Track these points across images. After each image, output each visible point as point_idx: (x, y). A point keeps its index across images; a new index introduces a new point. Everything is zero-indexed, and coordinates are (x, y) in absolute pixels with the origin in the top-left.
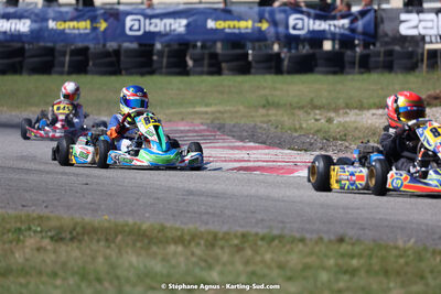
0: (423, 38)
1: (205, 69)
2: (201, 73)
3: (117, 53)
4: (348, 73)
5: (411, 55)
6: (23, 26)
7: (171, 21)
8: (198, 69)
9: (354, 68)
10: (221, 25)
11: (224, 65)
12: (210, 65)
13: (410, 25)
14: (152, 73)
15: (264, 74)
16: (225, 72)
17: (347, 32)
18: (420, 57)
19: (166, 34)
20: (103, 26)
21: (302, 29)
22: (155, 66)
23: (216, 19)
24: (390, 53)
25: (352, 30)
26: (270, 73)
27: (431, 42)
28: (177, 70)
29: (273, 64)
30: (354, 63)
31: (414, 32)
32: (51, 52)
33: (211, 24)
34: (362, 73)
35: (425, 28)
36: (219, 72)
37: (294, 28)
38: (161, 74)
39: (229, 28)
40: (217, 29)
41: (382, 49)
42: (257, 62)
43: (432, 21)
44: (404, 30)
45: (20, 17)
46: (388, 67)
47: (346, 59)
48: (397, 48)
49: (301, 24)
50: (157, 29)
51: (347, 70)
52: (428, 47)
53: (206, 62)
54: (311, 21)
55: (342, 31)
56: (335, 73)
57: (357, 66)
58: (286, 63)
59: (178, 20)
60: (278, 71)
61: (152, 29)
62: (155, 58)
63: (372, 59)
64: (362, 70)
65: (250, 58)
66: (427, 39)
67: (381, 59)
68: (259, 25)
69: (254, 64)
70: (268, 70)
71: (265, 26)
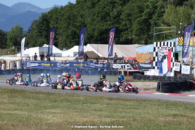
0: (117, 69)
3: (55, 70)
5: (115, 72)
6: (37, 65)
10: (76, 65)
13: (115, 66)
18: (117, 72)
20: (53, 65)
23: (76, 64)
24: (111, 71)
25: (104, 67)
27: (119, 70)
32: (42, 70)
41: (109, 71)
43: (119, 65)
44: (114, 67)
45: (36, 63)
46: (111, 74)
48: (112, 70)
49: (93, 65)
55: (101, 67)
58: (90, 73)
59: (68, 64)
60: (88, 75)
67: (109, 73)
70: (86, 74)
71: (86, 65)
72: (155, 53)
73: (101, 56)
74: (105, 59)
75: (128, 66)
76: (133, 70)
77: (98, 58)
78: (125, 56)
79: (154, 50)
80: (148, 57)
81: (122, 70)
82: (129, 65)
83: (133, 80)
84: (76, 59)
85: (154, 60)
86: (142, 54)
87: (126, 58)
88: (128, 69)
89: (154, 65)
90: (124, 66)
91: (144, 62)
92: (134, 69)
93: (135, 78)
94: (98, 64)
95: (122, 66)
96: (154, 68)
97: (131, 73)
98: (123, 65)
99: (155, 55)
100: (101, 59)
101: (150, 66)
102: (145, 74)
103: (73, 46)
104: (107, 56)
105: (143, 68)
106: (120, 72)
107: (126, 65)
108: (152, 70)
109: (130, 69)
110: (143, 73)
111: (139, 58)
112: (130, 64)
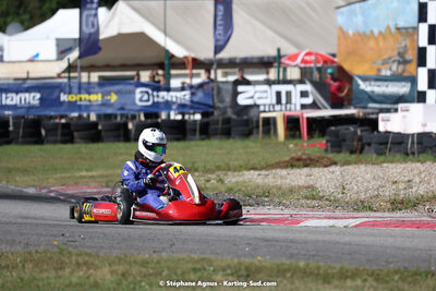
0: (258, 106)
1: (59, 138)
2: (55, 142)
4: (191, 140)
5: (247, 122)
7: (27, 95)
8: (53, 138)
9: (195, 135)
11: (75, 134)
12: (63, 134)
13: (247, 96)
14: (9, 143)
15: (114, 141)
16: (77, 140)
17: (188, 103)
18: (254, 125)
19: (22, 108)
21: (148, 100)
22: (11, 136)
24: (227, 121)
26: (119, 141)
27: (264, 111)
28: (32, 139)
29: (122, 132)
30: (195, 130)
31: (249, 102)
33: (64, 97)
34: (203, 139)
35: (259, 98)
36: (71, 141)
37: (141, 100)
38: (17, 143)
39: (81, 100)
40: (69, 102)
41: (220, 118)
42: (106, 131)
43: (266, 92)
44: (242, 100)
46: (227, 133)
47: (188, 127)
49: (146, 97)
50: (13, 103)
51: (189, 137)
52: (262, 115)
53: (59, 132)
54: (155, 93)
55: (183, 102)
56: (178, 140)
57: (198, 133)
58: (133, 132)
59: (32, 94)
60: (127, 138)
61: (9, 102)
62: (11, 128)
63: (212, 127)
64: (203, 136)
65: (100, 127)
66: (262, 108)
67: (220, 126)
68: (109, 98)
69: (103, 133)
70: (117, 139)
71: (114, 98)
72: (424, 29)
73: (178, 51)
74: (197, 63)
75: (304, 94)
76: (328, 112)
77: (167, 63)
78: (288, 49)
79: (423, 16)
80: (391, 49)
81: (279, 115)
82: (308, 87)
83: (330, 155)
84: (71, 68)
85: (422, 61)
86: (363, 37)
87: (293, 57)
88: (303, 107)
89: (423, 84)
90: (289, 94)
91: (373, 73)
92: (334, 106)
93: (338, 145)
94: (168, 89)
95: (278, 94)
96: (421, 97)
97: (318, 126)
98: (284, 88)
99: (423, 41)
100: (181, 64)
101: (402, 89)
102: (382, 127)
103: (54, 12)
104: (206, 53)
105: (372, 98)
106: (269, 123)
107: (296, 90)
108: (416, 108)
109: (314, 106)
110: (374, 124)
111: (351, 53)
112: (314, 84)
